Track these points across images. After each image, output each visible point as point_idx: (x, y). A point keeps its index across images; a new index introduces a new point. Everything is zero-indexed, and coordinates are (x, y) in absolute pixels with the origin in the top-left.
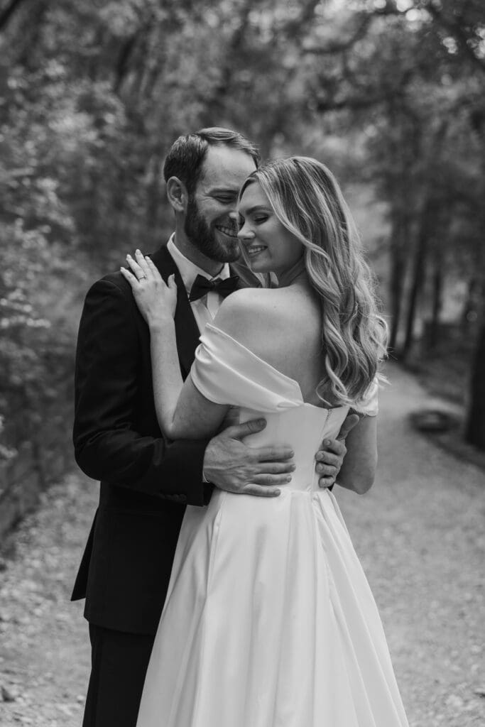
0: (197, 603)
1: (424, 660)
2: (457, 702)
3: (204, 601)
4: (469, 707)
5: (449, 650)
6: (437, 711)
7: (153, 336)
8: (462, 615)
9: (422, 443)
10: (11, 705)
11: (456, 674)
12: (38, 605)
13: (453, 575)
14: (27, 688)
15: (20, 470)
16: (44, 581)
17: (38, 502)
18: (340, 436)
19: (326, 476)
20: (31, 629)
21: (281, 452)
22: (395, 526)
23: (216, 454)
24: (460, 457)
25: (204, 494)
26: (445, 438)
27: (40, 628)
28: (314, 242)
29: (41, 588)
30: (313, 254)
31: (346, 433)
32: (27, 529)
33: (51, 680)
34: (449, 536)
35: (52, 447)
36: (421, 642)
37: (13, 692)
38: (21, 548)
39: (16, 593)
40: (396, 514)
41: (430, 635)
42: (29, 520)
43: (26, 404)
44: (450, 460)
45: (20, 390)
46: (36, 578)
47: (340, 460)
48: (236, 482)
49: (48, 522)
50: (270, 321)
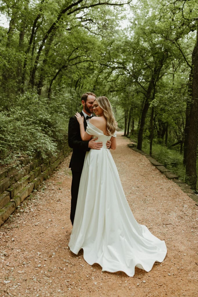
0: (88, 166)
1: (128, 182)
2: (134, 188)
3: (89, 166)
4: (136, 189)
5: (133, 181)
6: (130, 190)
7: (80, 126)
8: (135, 175)
9: (130, 149)
10: (61, 190)
11: (134, 184)
12: (64, 176)
13: (134, 169)
14: (63, 188)
15: (61, 154)
16: (65, 172)
17: (64, 160)
18: (110, 141)
19: (108, 147)
20: (63, 179)
21: (100, 143)
22: (124, 162)
23: (90, 143)
24: (136, 151)
25: (89, 149)
26: (133, 148)
27: (65, 179)
28: (105, 109)
29: (65, 173)
30: (105, 111)
31: (111, 140)
32: (62, 164)
33: (67, 186)
34: (133, 164)
35: (66, 151)
36: (128, 180)
37: (61, 188)
38: (61, 167)
39: (61, 174)
40: (125, 160)
41: (130, 179)
42: (62, 163)
43: (61, 144)
44: (134, 151)
45: (60, 141)
46: (64, 172)
47: (110, 144)
48: (94, 147)
49: (66, 163)
50: (98, 122)
